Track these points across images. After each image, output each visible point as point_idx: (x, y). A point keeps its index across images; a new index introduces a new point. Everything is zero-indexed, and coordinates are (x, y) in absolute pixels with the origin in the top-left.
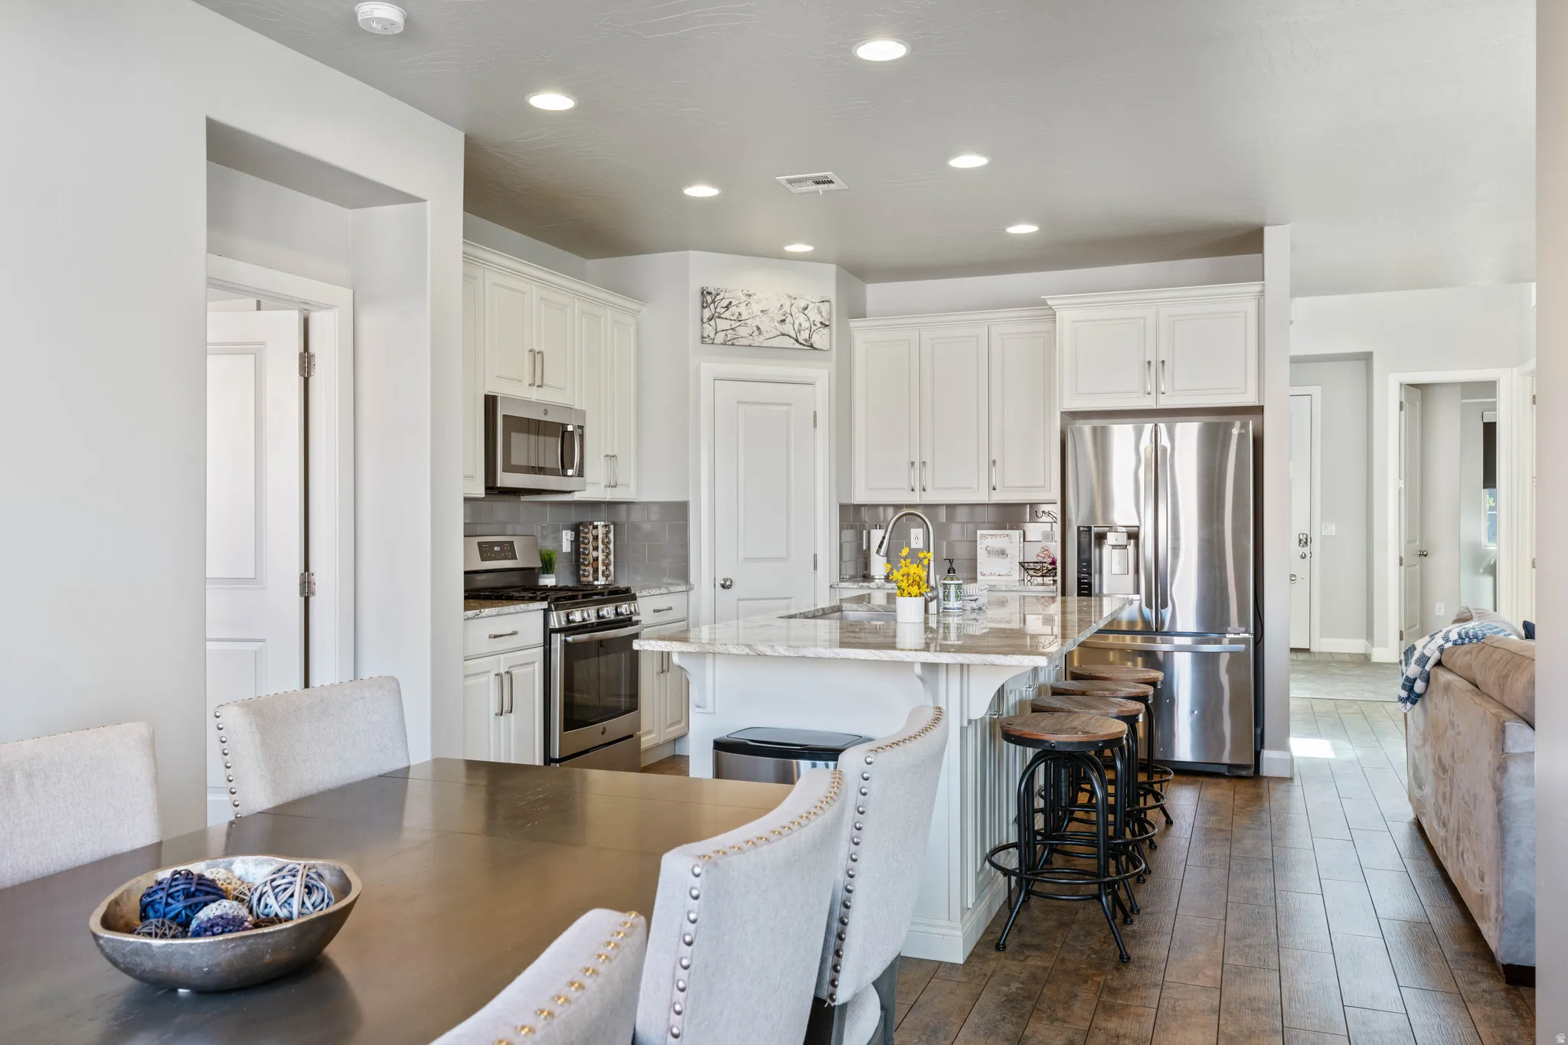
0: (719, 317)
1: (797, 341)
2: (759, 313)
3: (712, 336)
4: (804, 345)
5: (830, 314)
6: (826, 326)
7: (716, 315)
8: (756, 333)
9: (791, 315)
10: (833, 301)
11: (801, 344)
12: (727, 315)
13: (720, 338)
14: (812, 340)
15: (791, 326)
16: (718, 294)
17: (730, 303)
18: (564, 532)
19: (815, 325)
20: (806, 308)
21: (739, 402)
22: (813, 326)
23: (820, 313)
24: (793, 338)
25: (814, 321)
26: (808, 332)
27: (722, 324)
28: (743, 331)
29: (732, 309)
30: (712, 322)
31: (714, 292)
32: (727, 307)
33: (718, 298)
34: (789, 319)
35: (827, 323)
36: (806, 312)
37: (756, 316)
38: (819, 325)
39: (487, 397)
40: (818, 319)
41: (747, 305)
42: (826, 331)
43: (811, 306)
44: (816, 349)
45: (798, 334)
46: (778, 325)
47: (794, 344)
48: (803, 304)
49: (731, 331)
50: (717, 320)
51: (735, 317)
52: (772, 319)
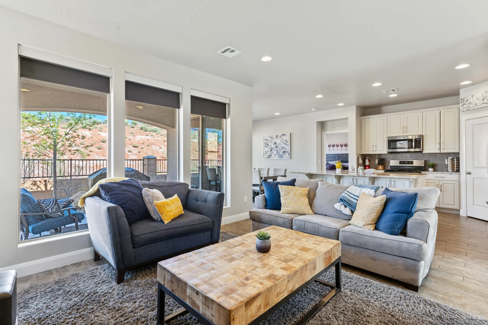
0: (465, 104)
2: (476, 100)
3: (463, 110)
8: (475, 105)
12: (467, 103)
13: (465, 110)
15: (486, 100)
21: (473, 125)
24: (487, 103)
27: (465, 106)
28: (471, 106)
29: (468, 101)
30: (463, 106)
31: (463, 98)
33: (464, 99)
34: (485, 98)
41: (472, 99)
46: (482, 101)
47: (487, 105)
49: (468, 107)
50: (464, 105)
51: (469, 103)
52: (480, 100)
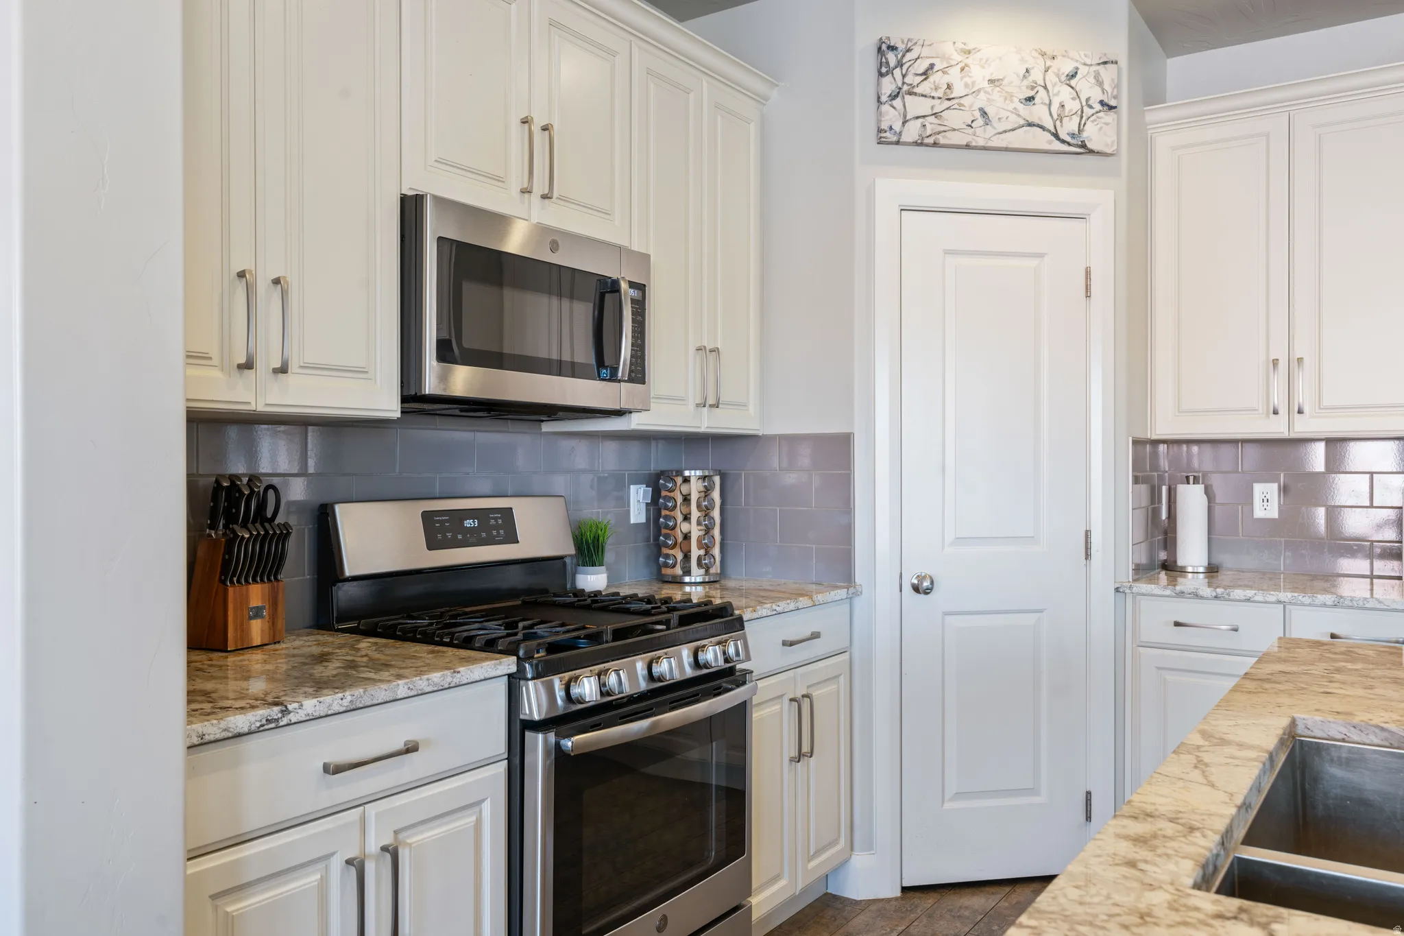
0: (910, 93)
1: (1056, 136)
2: (986, 84)
3: (897, 127)
4: (1069, 144)
5: (1118, 86)
6: (1111, 108)
7: (905, 88)
8: (980, 121)
9: (1045, 87)
10: (1123, 63)
11: (1063, 142)
12: (925, 88)
13: (912, 132)
14: (1085, 135)
15: (1046, 109)
16: (909, 50)
17: (932, 66)
18: (633, 488)
19: (1091, 107)
20: (1073, 76)
21: (948, 252)
22: (1086, 109)
23: (1100, 83)
24: (1049, 131)
25: (1088, 100)
26: (1076, 119)
27: (916, 106)
28: (954, 119)
29: (935, 78)
30: (897, 103)
31: (901, 47)
32: (926, 74)
33: (909, 56)
34: (1042, 96)
35: (1113, 103)
36: (1073, 82)
37: (979, 91)
38: (1098, 107)
39: (404, 199)
40: (1096, 95)
41: (962, 69)
42: (1110, 117)
43: (1083, 71)
44: (1091, 152)
45: (1058, 123)
46: (1021, 107)
47: (1050, 142)
48: (1068, 68)
49: (932, 119)
50: (908, 98)
51: (939, 93)
52: (1009, 97)
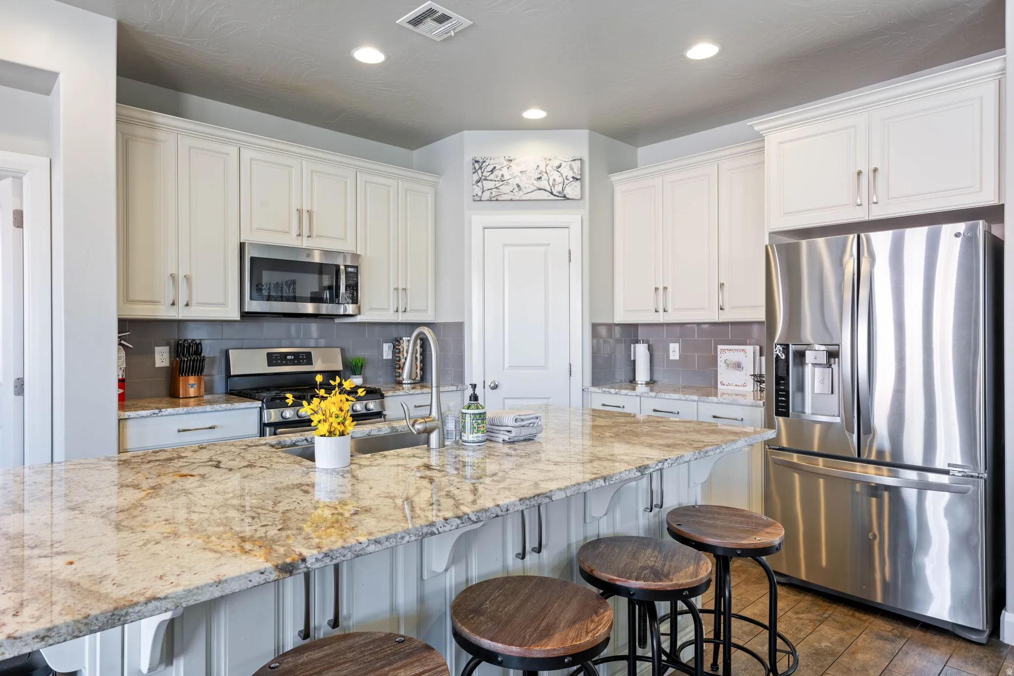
0: (485, 180)
1: (552, 193)
2: (519, 174)
3: (480, 194)
4: (558, 196)
5: (582, 169)
6: (577, 179)
7: (483, 177)
8: (517, 189)
9: (546, 173)
10: (586, 159)
11: (555, 195)
12: (492, 177)
13: (486, 196)
14: (565, 192)
15: (547, 182)
16: (484, 162)
17: (495, 167)
19: (568, 180)
20: (560, 167)
21: (505, 245)
22: (565, 180)
23: (572, 169)
24: (548, 191)
25: (566, 177)
26: (561, 186)
27: (487, 185)
28: (505, 189)
29: (496, 172)
30: (480, 184)
31: (481, 160)
32: (492, 171)
33: (484, 164)
34: (545, 176)
35: (579, 177)
36: (559, 170)
37: (516, 176)
38: (571, 179)
39: (242, 244)
40: (570, 174)
41: (508, 168)
42: (578, 183)
43: (564, 164)
44: (569, 199)
45: (552, 188)
46: (535, 182)
47: (549, 196)
48: (557, 163)
49: (495, 190)
50: (484, 182)
51: (498, 179)
52: (530, 178)
